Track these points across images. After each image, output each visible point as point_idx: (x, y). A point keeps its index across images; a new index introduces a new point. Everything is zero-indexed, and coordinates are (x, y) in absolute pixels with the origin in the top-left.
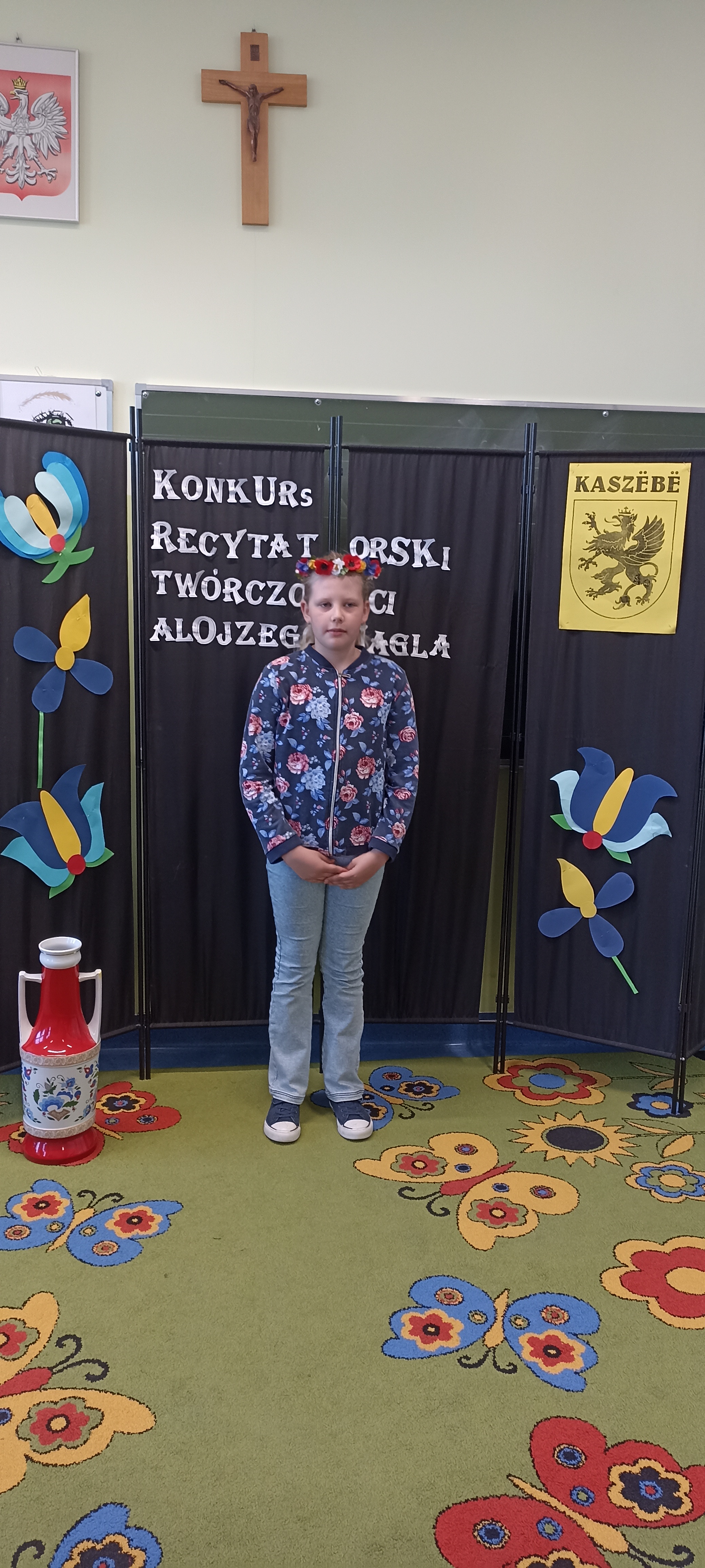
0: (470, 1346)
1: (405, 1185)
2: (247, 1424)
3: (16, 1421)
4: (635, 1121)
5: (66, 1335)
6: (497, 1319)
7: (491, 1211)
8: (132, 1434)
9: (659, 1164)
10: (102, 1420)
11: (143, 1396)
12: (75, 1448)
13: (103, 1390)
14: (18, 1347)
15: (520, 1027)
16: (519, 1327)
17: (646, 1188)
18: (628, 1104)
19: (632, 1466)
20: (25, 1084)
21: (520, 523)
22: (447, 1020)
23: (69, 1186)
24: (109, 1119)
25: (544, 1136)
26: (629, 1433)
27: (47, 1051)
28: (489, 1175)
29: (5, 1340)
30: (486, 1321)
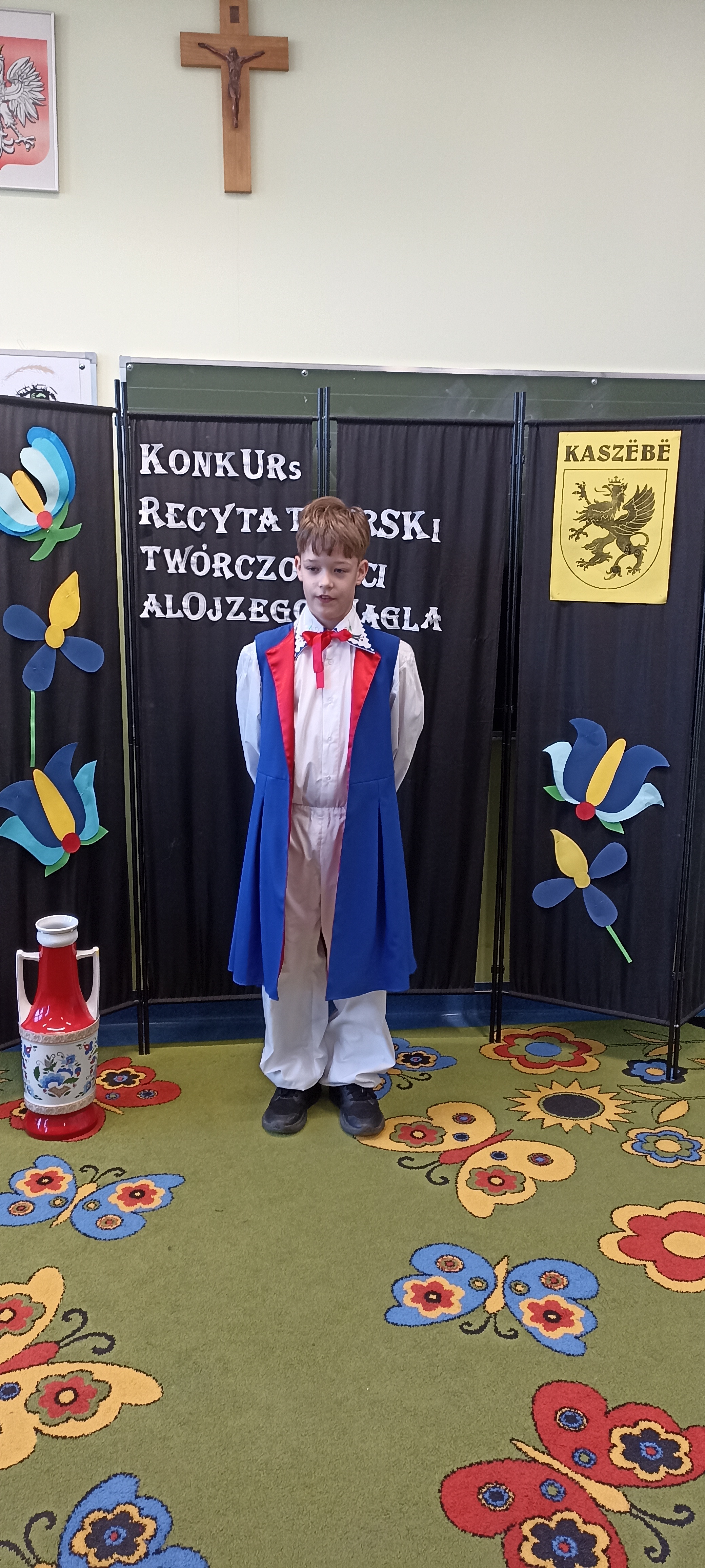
0: (471, 1313)
1: (404, 1155)
2: (253, 1394)
3: (24, 1395)
4: (631, 1088)
5: (72, 1309)
6: (497, 1286)
7: (489, 1179)
9: (654, 1130)
10: (110, 1392)
11: (149, 1368)
12: (85, 1420)
13: (110, 1363)
14: (25, 1321)
15: (516, 996)
16: (519, 1293)
17: (642, 1154)
18: (622, 1071)
19: (633, 1428)
20: (25, 1062)
21: (509, 494)
22: (444, 991)
23: (72, 1161)
24: (109, 1094)
25: (541, 1103)
26: (628, 1396)
27: (46, 1029)
28: (487, 1143)
29: (11, 1314)
30: (487, 1287)
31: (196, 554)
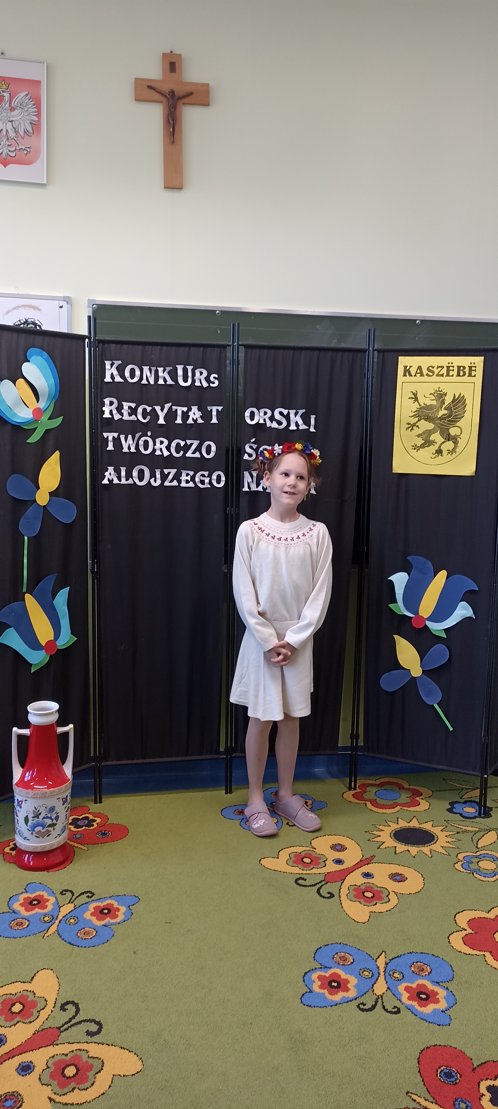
0: (364, 995)
1: (298, 876)
2: (211, 1063)
3: (37, 1071)
4: (455, 822)
5: (67, 1002)
6: (380, 974)
7: (363, 893)
8: (127, 1076)
9: (476, 853)
10: (103, 1066)
11: (131, 1046)
12: (86, 1089)
13: (100, 1043)
14: (32, 1012)
15: (367, 756)
16: (397, 979)
17: (470, 872)
18: (447, 810)
19: (494, 1081)
20: (17, 812)
21: (364, 399)
22: (315, 753)
24: (75, 835)
25: (392, 835)
26: (487, 1056)
27: (35, 787)
28: (358, 866)
29: (21, 1007)
30: (373, 976)
31: (143, 439)
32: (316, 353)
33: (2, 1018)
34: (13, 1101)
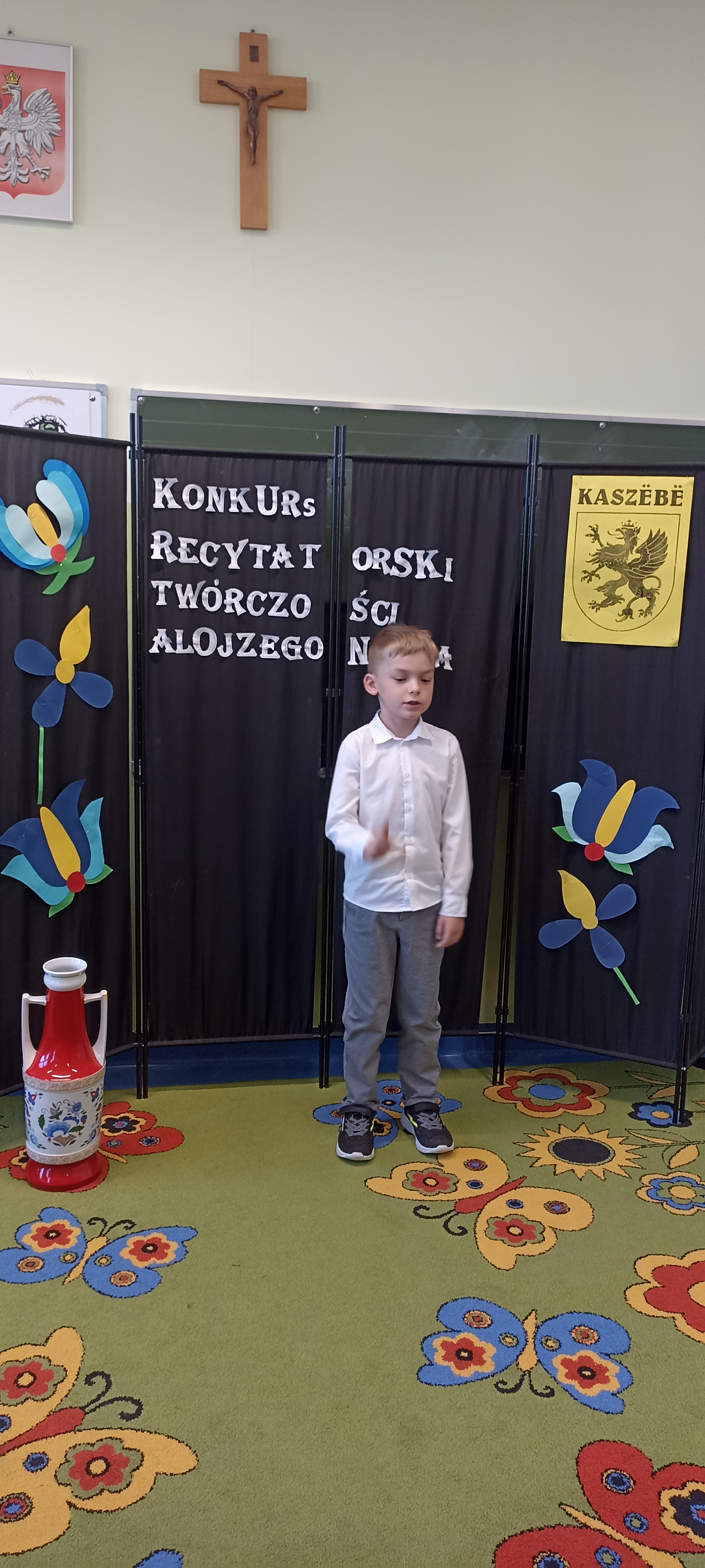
0: (505, 1370)
1: (418, 1204)
2: (292, 1460)
3: (53, 1465)
4: (639, 1132)
5: (94, 1372)
6: (528, 1341)
7: (508, 1228)
9: (667, 1176)
10: (142, 1461)
11: (181, 1434)
12: (119, 1492)
13: (139, 1430)
14: (46, 1386)
15: (520, 1038)
16: (551, 1349)
17: (657, 1201)
18: (629, 1114)
19: (681, 1490)
20: (29, 1110)
21: (522, 540)
23: (79, 1213)
24: (110, 1141)
25: (551, 1149)
26: (673, 1455)
27: (53, 1076)
28: (501, 1191)
29: (31, 1379)
30: (518, 1344)
31: (207, 590)
32: (455, 468)
33: (5, 1393)
34: (18, 1506)
